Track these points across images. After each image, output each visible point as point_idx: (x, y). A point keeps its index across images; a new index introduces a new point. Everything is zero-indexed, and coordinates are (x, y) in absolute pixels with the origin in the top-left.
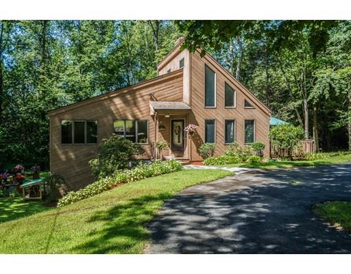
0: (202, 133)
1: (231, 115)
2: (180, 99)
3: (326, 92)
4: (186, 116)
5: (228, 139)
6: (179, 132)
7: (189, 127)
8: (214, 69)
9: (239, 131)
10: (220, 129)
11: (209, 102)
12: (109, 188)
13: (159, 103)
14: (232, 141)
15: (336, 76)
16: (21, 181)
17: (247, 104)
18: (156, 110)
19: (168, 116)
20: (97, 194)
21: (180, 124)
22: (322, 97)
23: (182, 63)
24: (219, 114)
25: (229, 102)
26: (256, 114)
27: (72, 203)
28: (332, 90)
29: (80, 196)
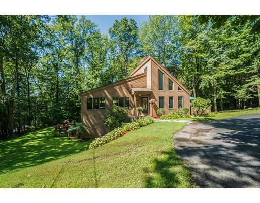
0: (157, 104)
1: (171, 94)
2: (145, 87)
3: (207, 85)
4: (149, 95)
5: (171, 106)
6: (146, 103)
7: (152, 100)
8: (163, 72)
9: (175, 102)
10: (166, 101)
11: (161, 88)
12: (121, 135)
13: (136, 89)
14: (172, 107)
15: (211, 77)
16: (67, 128)
17: (179, 89)
18: (135, 92)
19: (140, 95)
20: (114, 139)
21: (146, 99)
22: (205, 87)
23: (146, 70)
24: (166, 94)
25: (170, 88)
26: (183, 94)
27: (99, 146)
28: (210, 84)
29: (104, 141)
